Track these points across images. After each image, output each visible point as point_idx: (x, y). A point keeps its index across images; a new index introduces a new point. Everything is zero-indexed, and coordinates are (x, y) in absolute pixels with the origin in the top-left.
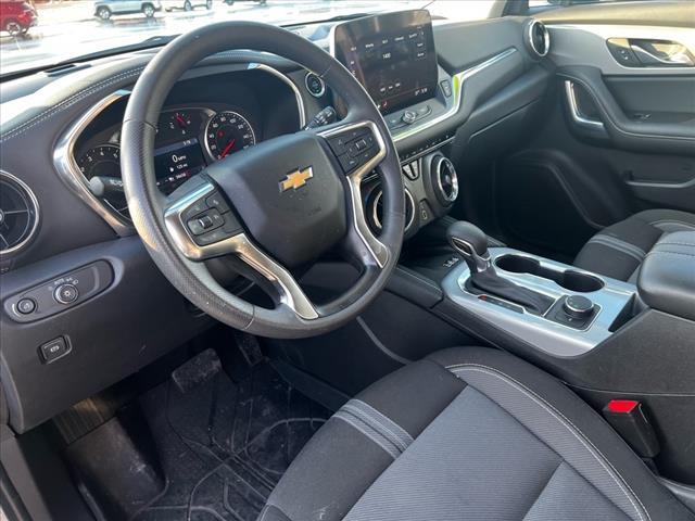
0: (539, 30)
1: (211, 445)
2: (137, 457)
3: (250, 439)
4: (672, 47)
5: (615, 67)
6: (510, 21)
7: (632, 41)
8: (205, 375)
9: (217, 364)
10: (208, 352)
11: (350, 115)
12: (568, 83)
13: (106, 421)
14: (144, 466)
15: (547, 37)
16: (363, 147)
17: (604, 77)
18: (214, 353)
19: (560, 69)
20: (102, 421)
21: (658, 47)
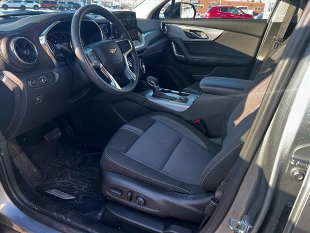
0: (164, 25)
1: (59, 164)
2: (33, 166)
3: (74, 161)
4: (202, 33)
5: (186, 38)
6: (155, 21)
7: (191, 31)
8: (56, 137)
9: (60, 134)
10: (56, 129)
11: (122, 37)
12: (173, 43)
13: (20, 153)
14: (36, 169)
15: (166, 27)
16: (127, 46)
17: (184, 41)
18: (59, 130)
19: (170, 38)
20: (18, 153)
21: (198, 33)
